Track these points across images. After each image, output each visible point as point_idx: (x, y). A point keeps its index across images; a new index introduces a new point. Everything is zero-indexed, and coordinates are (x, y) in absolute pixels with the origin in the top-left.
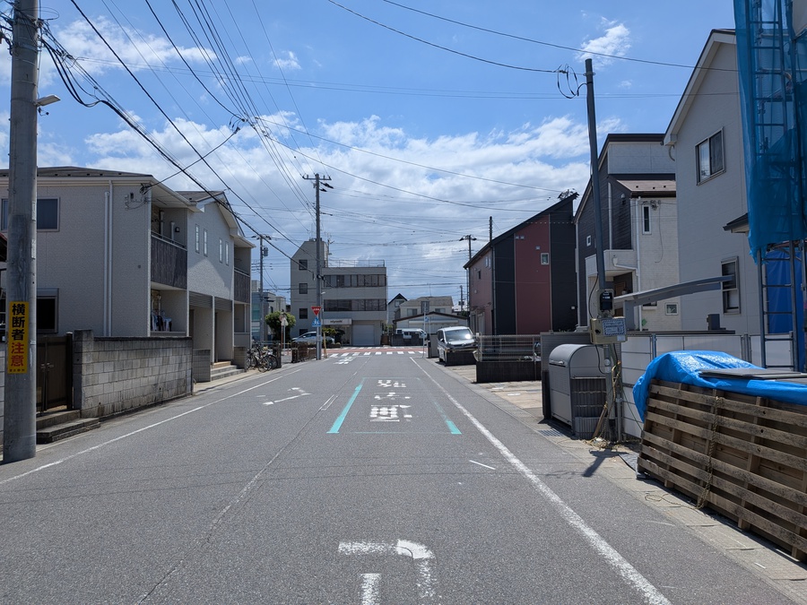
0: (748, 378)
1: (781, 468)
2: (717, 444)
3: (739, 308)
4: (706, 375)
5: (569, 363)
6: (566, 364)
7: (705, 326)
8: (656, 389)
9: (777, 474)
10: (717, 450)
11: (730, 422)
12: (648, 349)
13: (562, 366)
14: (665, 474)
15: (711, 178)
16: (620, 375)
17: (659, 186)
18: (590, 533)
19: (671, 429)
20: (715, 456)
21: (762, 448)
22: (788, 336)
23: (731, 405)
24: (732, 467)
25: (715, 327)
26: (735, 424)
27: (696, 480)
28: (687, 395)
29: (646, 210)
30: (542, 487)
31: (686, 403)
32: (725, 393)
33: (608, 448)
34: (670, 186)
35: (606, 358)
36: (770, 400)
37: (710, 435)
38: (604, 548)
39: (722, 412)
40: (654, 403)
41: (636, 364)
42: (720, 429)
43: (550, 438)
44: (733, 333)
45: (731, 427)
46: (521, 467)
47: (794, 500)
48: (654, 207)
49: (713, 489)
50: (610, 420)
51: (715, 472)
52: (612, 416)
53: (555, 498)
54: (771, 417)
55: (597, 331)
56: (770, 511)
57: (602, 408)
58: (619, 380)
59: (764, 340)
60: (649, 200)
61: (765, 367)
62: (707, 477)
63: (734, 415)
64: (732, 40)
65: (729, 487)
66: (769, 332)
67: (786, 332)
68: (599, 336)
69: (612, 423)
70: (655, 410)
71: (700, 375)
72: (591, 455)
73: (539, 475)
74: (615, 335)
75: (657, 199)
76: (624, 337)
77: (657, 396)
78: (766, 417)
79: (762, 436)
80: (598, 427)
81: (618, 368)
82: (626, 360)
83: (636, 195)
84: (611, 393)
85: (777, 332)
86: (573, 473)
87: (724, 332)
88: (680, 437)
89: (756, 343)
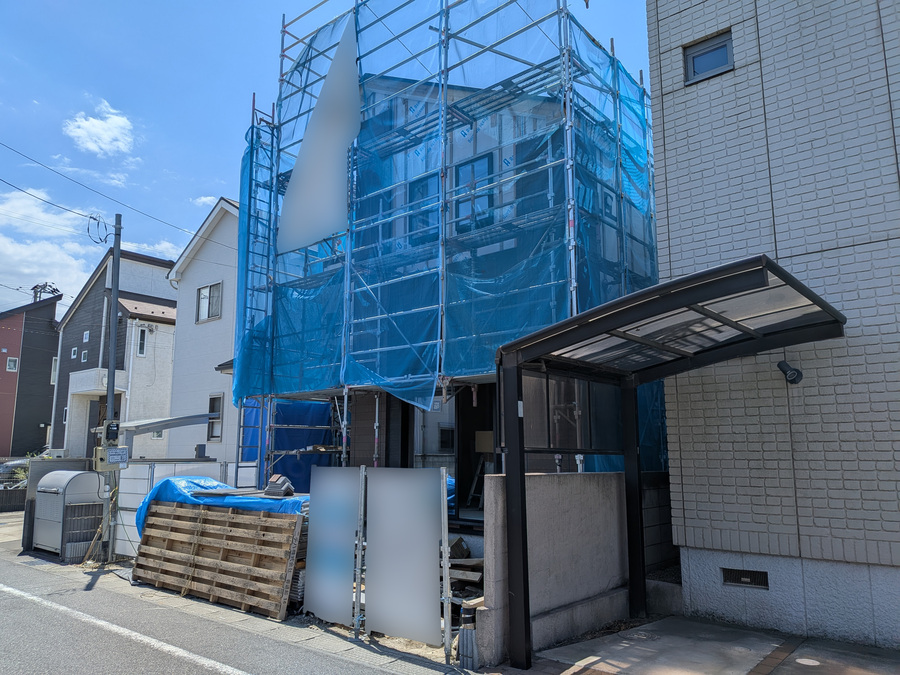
0: (225, 495)
1: (240, 554)
2: (200, 545)
3: (220, 437)
4: (196, 495)
5: (65, 490)
6: (61, 490)
7: (193, 455)
8: (154, 508)
9: (237, 559)
10: (200, 549)
11: (211, 528)
12: (147, 475)
13: (56, 493)
14: (157, 577)
15: (207, 321)
16: (116, 500)
17: (158, 310)
18: (101, 623)
19: (164, 540)
20: (197, 554)
21: (230, 542)
22: (254, 464)
23: (212, 515)
24: (209, 560)
25: (201, 455)
26: (213, 529)
27: (181, 576)
28: (181, 512)
29: (143, 332)
30: (47, 603)
31: (178, 518)
32: (209, 507)
33: (101, 567)
34: (170, 313)
35: (106, 484)
36: (238, 509)
37: (195, 539)
38: (115, 628)
39: (206, 521)
40: (152, 520)
41: (134, 489)
42: (203, 534)
43: (37, 567)
44: (215, 460)
45: (211, 531)
46: (17, 592)
47: (246, 572)
48: (151, 331)
49: (194, 579)
50: (103, 542)
51: (197, 566)
52: (105, 539)
53: (63, 608)
54: (237, 521)
55: (102, 459)
56: (231, 584)
57: (95, 533)
58: (115, 504)
59: (238, 467)
60: (146, 323)
61: (237, 487)
62: (190, 571)
63: (213, 522)
64: (236, 212)
65: (206, 575)
66: (242, 460)
67: (253, 460)
68: (103, 463)
69: (105, 545)
70: (152, 526)
71: (192, 495)
72: (86, 575)
73: (41, 596)
74: (118, 463)
75: (154, 324)
76: (125, 464)
77: (155, 514)
78: (234, 521)
79: (230, 534)
80: (90, 551)
81: (115, 494)
82: (123, 486)
83: (134, 316)
84: (106, 515)
85: (248, 460)
86: (74, 590)
87: (208, 460)
88: (172, 545)
89: (232, 468)
